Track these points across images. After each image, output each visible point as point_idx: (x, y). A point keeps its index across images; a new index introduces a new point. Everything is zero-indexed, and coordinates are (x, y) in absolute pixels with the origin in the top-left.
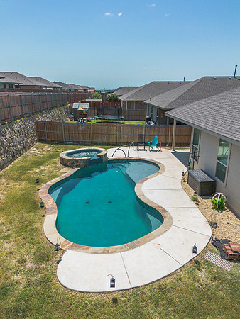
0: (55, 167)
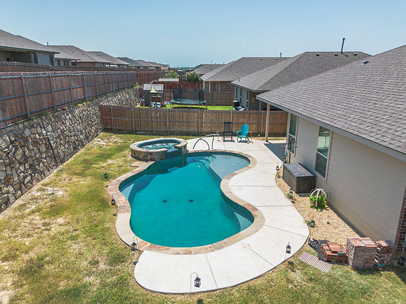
0: (126, 161)
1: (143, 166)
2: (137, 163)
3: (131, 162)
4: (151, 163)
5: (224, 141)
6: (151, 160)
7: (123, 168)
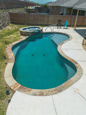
0: (17, 35)
1: (24, 38)
2: (22, 37)
3: (19, 36)
4: (27, 37)
5: (58, 28)
6: (28, 35)
7: (16, 39)
